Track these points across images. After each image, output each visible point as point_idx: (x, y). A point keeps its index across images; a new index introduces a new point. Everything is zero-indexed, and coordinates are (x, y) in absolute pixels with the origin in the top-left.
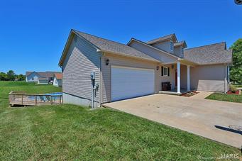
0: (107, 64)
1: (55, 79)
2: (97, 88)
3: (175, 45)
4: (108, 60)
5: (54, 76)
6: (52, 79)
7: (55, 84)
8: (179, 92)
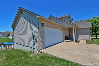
0: (42, 26)
1: (10, 35)
2: (36, 40)
3: (70, 19)
4: (43, 24)
5: (10, 34)
6: (9, 35)
7: (10, 37)
8: (74, 41)
